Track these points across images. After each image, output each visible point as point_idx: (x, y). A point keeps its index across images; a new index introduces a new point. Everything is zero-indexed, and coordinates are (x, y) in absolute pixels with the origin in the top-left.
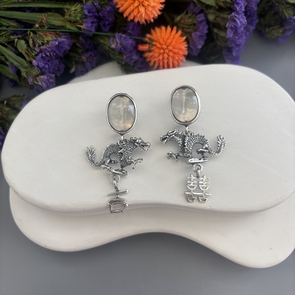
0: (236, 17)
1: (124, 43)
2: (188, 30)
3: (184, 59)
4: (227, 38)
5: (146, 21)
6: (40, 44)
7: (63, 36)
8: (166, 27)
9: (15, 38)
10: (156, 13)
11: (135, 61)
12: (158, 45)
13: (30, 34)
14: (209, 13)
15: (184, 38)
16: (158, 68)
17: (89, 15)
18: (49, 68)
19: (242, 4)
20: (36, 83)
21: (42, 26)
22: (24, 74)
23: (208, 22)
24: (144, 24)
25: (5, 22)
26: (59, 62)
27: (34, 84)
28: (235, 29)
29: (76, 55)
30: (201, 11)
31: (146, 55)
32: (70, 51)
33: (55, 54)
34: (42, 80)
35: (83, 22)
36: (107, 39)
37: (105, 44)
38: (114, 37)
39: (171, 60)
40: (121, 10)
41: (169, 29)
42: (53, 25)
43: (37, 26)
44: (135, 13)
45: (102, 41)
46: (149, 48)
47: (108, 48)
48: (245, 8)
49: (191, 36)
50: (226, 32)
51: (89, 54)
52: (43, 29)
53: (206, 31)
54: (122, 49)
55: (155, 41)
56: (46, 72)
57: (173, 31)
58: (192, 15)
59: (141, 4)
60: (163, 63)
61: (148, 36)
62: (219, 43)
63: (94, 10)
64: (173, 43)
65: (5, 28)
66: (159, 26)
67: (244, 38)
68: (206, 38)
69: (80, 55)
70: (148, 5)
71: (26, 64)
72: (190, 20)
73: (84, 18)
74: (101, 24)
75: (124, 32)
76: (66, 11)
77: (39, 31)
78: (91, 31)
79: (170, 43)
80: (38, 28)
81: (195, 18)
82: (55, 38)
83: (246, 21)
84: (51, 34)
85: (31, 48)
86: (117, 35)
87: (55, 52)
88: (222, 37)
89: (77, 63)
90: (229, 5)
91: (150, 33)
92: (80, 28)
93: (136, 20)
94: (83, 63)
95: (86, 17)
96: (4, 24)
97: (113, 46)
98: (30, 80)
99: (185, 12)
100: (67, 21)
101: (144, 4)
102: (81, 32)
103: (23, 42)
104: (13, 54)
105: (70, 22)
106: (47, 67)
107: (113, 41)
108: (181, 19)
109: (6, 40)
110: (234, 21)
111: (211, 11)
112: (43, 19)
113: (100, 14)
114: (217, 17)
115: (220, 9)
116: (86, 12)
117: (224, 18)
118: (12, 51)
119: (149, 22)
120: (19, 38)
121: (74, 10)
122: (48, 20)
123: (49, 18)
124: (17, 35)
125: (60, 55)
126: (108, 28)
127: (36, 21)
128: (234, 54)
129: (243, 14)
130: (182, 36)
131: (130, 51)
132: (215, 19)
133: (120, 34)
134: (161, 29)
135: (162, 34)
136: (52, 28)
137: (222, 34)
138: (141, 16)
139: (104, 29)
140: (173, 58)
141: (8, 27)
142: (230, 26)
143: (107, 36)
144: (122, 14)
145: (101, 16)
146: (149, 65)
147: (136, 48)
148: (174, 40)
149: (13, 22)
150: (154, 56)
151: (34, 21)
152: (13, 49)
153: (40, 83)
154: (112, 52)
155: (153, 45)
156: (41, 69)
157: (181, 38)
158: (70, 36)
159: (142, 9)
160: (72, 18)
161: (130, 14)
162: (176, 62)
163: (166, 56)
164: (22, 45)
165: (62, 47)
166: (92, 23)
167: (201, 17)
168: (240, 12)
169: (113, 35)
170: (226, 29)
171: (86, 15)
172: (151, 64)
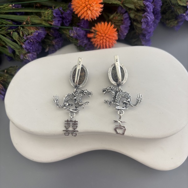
0: (147, 15)
1: (79, 33)
2: (118, 24)
3: (116, 42)
4: (142, 28)
5: (92, 19)
6: (27, 34)
7: (41, 29)
8: (104, 22)
9: (11, 31)
10: (98, 14)
11: (85, 44)
12: (100, 34)
13: (20, 28)
14: (131, 13)
15: (116, 29)
16: (100, 48)
17: (56, 16)
18: (33, 49)
19: (151, 7)
20: (25, 58)
21: (27, 23)
22: (17, 53)
23: (130, 19)
24: (90, 21)
25: (4, 22)
26: (39, 45)
27: (24, 59)
28: (147, 23)
29: (49, 41)
30: (126, 12)
31: (92, 40)
32: (45, 38)
33: (36, 40)
34: (29, 57)
35: (53, 20)
36: (68, 31)
37: (66, 34)
38: (72, 29)
39: (108, 43)
40: (76, 13)
41: (106, 23)
42: (35, 23)
43: (25, 23)
44: (85, 14)
45: (65, 32)
46: (94, 36)
47: (68, 36)
48: (153, 10)
49: (120, 27)
50: (141, 24)
51: (57, 40)
52: (28, 25)
53: (129, 24)
54: (77, 36)
55: (98, 32)
56: (31, 51)
57: (109, 25)
58: (120, 14)
59: (88, 9)
60: (103, 45)
61: (93, 28)
62: (137, 31)
63: (60, 13)
64: (109, 33)
65: (5, 25)
66: (100, 22)
67: (153, 27)
68: (129, 28)
69: (51, 41)
70: (93, 9)
71: (19, 47)
72: (119, 18)
73: (54, 18)
74: (64, 22)
75: (78, 26)
76: (42, 14)
77: (26, 26)
78: (58, 26)
79: (107, 33)
80: (25, 25)
81: (122, 16)
82: (35, 30)
83: (154, 17)
84: (33, 28)
85: (21, 37)
86: (74, 28)
87: (36, 39)
88: (140, 28)
89: (49, 45)
90: (143, 8)
91: (94, 26)
92: (51, 24)
93: (86, 19)
94: (53, 45)
95: (55, 17)
96: (4, 23)
97: (72, 35)
98: (22, 57)
99: (116, 13)
100: (43, 20)
101: (90, 9)
102: (51, 26)
103: (16, 33)
104: (10, 41)
105: (45, 20)
106: (31, 48)
107: (72, 32)
108: (114, 17)
109: (6, 32)
110: (146, 18)
111: (132, 12)
112: (28, 19)
113: (63, 15)
114: (136, 15)
115: (138, 10)
116: (55, 14)
117: (140, 16)
118: (9, 39)
119: (93, 20)
120: (14, 31)
121: (47, 13)
122: (31, 20)
123: (32, 18)
124: (12, 29)
125: (39, 41)
126: (68, 23)
127: (24, 21)
128: (147, 38)
129: (152, 13)
130: (114, 28)
131: (82, 38)
132: (134, 17)
133: (76, 27)
134: (101, 24)
135: (102, 27)
136: (34, 24)
137: (139, 26)
138: (89, 16)
139: (66, 24)
140: (109, 42)
141: (6, 24)
142: (144, 21)
143: (67, 29)
144: (77, 15)
145: (64, 16)
146: (94, 46)
147: (86, 36)
148: (110, 31)
149: (9, 21)
150: (97, 41)
151: (23, 20)
152: (10, 38)
153: (27, 58)
154: (71, 38)
155: (97, 34)
156: (28, 50)
157: (114, 29)
158: (45, 29)
159: (89, 12)
160: (46, 19)
161: (82, 15)
162: (111, 45)
163: (104, 41)
164: (15, 35)
165: (40, 36)
166: (58, 21)
167: (126, 16)
168: (150, 12)
169: (72, 28)
170: (142, 22)
171: (55, 16)
172: (96, 46)
